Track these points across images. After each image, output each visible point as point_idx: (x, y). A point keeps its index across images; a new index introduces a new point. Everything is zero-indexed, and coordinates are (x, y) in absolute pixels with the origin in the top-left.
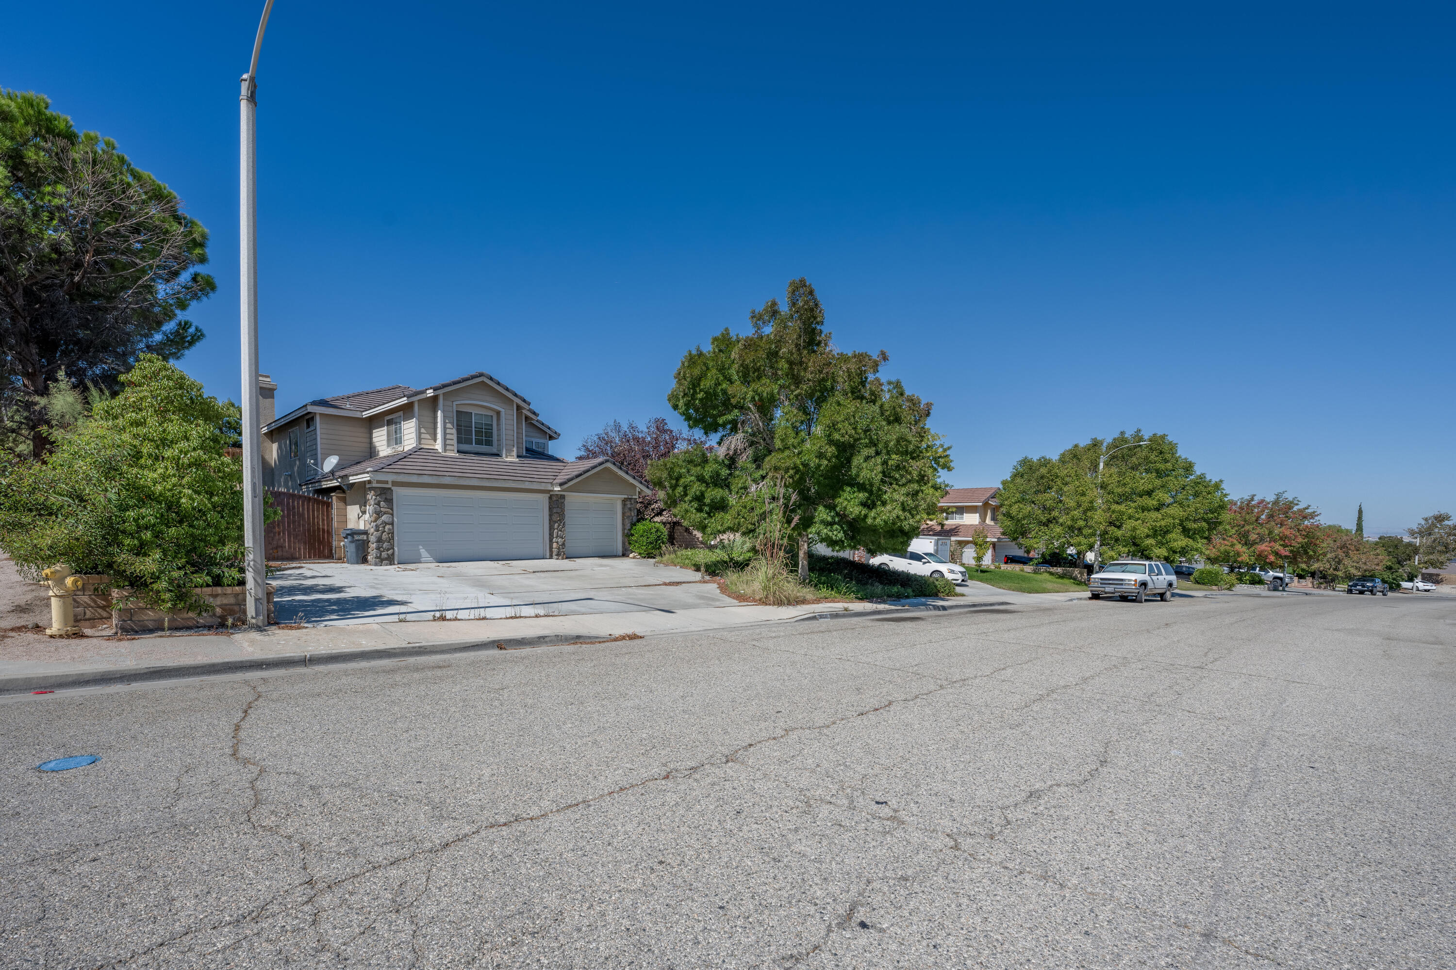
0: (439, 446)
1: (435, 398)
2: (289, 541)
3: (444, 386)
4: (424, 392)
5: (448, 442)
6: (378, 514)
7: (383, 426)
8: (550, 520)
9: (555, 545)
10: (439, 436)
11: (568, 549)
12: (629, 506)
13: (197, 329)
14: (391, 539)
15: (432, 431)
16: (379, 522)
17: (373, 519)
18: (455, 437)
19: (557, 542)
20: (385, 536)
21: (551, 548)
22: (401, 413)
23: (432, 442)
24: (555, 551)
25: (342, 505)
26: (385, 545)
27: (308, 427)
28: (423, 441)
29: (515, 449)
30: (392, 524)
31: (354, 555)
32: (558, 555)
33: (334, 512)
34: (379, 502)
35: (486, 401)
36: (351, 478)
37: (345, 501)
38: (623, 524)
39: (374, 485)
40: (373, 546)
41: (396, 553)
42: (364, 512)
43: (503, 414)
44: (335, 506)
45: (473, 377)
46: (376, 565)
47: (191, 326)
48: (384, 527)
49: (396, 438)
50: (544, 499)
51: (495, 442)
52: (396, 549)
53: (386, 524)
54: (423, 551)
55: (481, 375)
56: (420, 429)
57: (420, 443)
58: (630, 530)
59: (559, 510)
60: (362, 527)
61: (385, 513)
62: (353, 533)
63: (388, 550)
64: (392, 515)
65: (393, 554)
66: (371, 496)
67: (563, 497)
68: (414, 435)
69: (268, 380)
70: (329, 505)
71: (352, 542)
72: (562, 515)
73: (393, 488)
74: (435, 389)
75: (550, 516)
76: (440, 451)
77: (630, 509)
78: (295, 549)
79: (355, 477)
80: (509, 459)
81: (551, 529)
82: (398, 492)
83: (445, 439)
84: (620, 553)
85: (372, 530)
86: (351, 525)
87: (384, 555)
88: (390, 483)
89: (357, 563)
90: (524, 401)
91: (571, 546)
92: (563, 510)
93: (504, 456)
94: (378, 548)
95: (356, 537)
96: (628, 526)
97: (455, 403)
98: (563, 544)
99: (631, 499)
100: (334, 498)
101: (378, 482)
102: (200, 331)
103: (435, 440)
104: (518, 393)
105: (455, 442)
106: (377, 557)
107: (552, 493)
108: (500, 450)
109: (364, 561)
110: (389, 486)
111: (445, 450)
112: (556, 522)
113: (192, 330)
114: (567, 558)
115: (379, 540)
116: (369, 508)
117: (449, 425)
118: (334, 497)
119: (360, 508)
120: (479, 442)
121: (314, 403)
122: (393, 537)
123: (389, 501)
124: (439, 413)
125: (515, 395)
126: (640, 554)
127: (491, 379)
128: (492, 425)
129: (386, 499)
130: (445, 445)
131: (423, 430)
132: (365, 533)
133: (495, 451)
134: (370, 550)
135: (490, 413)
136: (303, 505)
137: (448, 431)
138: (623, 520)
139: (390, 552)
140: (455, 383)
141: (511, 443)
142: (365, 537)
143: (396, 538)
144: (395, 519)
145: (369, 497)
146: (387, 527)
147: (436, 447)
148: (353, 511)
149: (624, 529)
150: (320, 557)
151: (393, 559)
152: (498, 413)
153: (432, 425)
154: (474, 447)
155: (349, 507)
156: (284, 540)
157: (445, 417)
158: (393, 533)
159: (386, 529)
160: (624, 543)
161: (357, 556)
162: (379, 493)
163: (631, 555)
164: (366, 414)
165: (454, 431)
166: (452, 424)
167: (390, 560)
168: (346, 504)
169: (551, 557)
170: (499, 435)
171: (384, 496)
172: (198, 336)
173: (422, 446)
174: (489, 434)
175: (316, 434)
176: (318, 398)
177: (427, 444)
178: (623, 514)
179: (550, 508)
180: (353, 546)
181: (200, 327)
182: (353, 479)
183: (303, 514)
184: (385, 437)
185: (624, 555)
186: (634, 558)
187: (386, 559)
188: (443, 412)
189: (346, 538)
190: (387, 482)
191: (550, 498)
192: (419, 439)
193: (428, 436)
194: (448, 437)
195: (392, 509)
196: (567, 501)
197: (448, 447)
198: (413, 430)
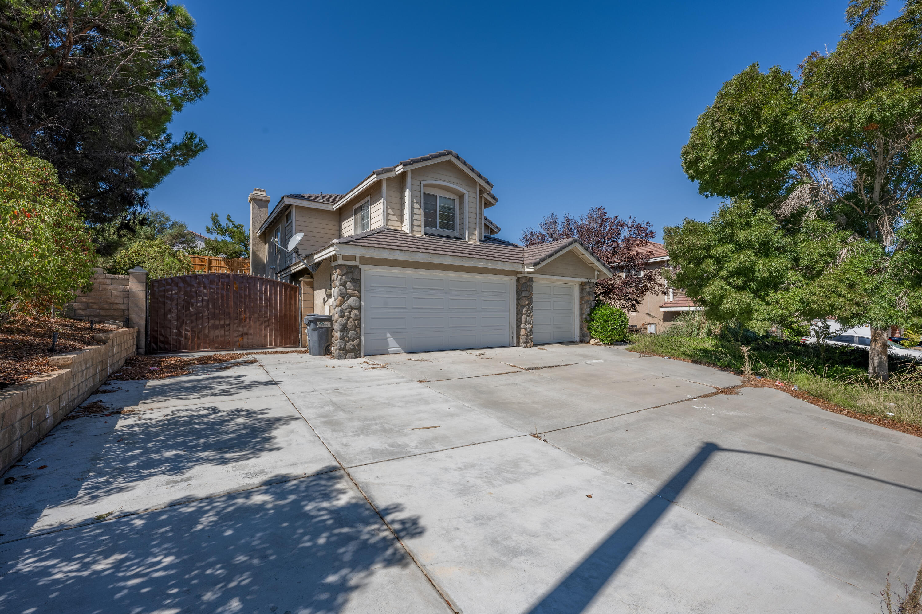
0: (406, 227)
1: (403, 175)
2: (255, 328)
3: (414, 162)
4: (393, 170)
5: (415, 223)
6: (344, 297)
7: (351, 216)
8: (518, 304)
9: (523, 332)
10: (407, 217)
11: (537, 336)
12: (588, 290)
13: (200, 140)
14: (357, 327)
15: (398, 212)
16: (345, 306)
17: (337, 303)
18: (421, 218)
19: (525, 329)
20: (350, 323)
21: (518, 335)
22: (369, 198)
23: (398, 224)
24: (523, 338)
25: (309, 289)
26: (351, 334)
27: (287, 221)
28: (390, 223)
29: (477, 232)
30: (359, 309)
31: (317, 345)
32: (526, 342)
33: (302, 297)
34: (345, 282)
35: (452, 183)
36: (316, 256)
37: (312, 286)
38: (581, 309)
39: (340, 262)
40: (337, 335)
41: (363, 343)
42: (329, 296)
43: (466, 198)
44: (302, 292)
45: (442, 155)
46: (340, 358)
47: (196, 137)
48: (350, 312)
49: (363, 225)
50: (510, 282)
51: (457, 227)
52: (362, 338)
53: (353, 308)
54: (392, 342)
55: (449, 153)
56: (387, 209)
57: (387, 225)
58: (591, 314)
59: (527, 294)
60: (327, 313)
61: (351, 296)
62: (317, 320)
63: (353, 340)
64: (359, 298)
65: (359, 344)
66: (336, 276)
67: (531, 279)
68: (381, 217)
69: (264, 193)
70: (297, 290)
71: (314, 330)
72: (530, 299)
73: (361, 266)
74: (405, 165)
75: (518, 300)
76: (407, 232)
77: (589, 293)
78: (261, 336)
79: (320, 255)
80: (472, 242)
81: (519, 314)
82: (367, 271)
83: (412, 220)
84: (577, 338)
85: (336, 316)
86: (318, 311)
87: (349, 346)
88: (358, 259)
89: (320, 354)
90: (488, 183)
91: (539, 334)
92: (531, 294)
93: (467, 239)
94: (342, 338)
95: (320, 324)
96: (587, 311)
97: (423, 183)
98: (531, 331)
99: (590, 283)
100: (302, 282)
101: (346, 258)
102: (203, 142)
103: (402, 221)
104: (482, 175)
105: (421, 223)
106: (340, 349)
107: (519, 275)
108: (463, 234)
109: (327, 351)
110: (357, 263)
111: (412, 231)
112: (524, 306)
113: (196, 141)
114: (535, 345)
115: (344, 328)
116: (335, 291)
117: (416, 205)
118: (302, 280)
119: (326, 291)
120: (443, 226)
121: (291, 196)
122: (359, 324)
123: (356, 282)
124: (407, 193)
125: (480, 176)
126: (602, 340)
127: (458, 158)
128: (454, 209)
129: (353, 279)
130: (412, 226)
131: (390, 211)
132: (329, 319)
133: (457, 235)
134: (333, 339)
135: (453, 196)
136: (271, 290)
137: (416, 211)
138: (581, 304)
139: (356, 342)
140: (424, 160)
141: (474, 226)
142: (328, 324)
143: (363, 326)
144: (363, 303)
145: (334, 277)
146: (354, 312)
147: (403, 229)
148: (320, 295)
149: (581, 314)
150: (286, 345)
151: (359, 351)
152: (461, 196)
153: (398, 207)
154: (438, 230)
155: (315, 292)
156: (250, 327)
157: (413, 196)
158: (359, 320)
159: (352, 315)
160: (581, 329)
161: (320, 346)
162: (345, 272)
163: (592, 341)
164: (336, 206)
165: (421, 212)
166: (420, 203)
167: (355, 352)
168: (313, 289)
169: (518, 345)
170: (461, 219)
171: (350, 276)
172: (202, 147)
173: (390, 227)
174: (453, 218)
175: (292, 226)
176: (295, 193)
177: (394, 224)
178: (581, 298)
179: (517, 292)
180: (316, 334)
181: (203, 138)
182: (318, 258)
183: (271, 298)
184: (353, 227)
185: (583, 340)
186: (596, 344)
187: (351, 351)
188: (411, 191)
189: (308, 325)
190: (353, 258)
191: (518, 280)
192: (387, 220)
193: (395, 218)
194: (415, 217)
195: (359, 291)
196: (535, 284)
197: (415, 228)
198: (381, 211)
